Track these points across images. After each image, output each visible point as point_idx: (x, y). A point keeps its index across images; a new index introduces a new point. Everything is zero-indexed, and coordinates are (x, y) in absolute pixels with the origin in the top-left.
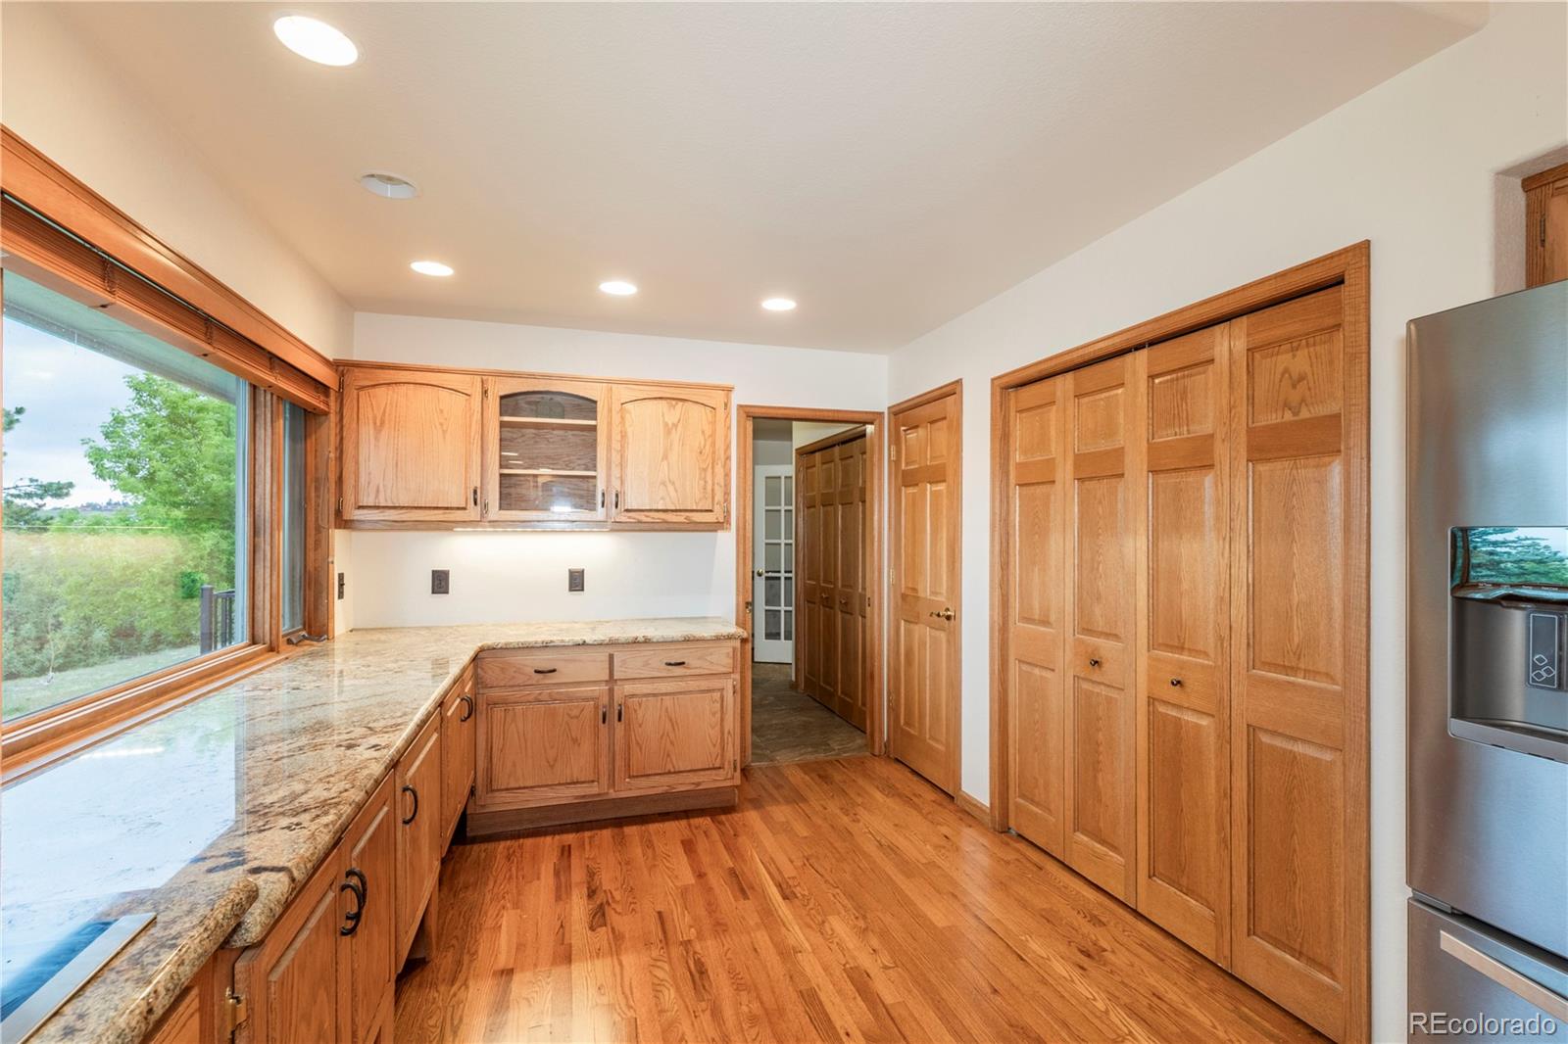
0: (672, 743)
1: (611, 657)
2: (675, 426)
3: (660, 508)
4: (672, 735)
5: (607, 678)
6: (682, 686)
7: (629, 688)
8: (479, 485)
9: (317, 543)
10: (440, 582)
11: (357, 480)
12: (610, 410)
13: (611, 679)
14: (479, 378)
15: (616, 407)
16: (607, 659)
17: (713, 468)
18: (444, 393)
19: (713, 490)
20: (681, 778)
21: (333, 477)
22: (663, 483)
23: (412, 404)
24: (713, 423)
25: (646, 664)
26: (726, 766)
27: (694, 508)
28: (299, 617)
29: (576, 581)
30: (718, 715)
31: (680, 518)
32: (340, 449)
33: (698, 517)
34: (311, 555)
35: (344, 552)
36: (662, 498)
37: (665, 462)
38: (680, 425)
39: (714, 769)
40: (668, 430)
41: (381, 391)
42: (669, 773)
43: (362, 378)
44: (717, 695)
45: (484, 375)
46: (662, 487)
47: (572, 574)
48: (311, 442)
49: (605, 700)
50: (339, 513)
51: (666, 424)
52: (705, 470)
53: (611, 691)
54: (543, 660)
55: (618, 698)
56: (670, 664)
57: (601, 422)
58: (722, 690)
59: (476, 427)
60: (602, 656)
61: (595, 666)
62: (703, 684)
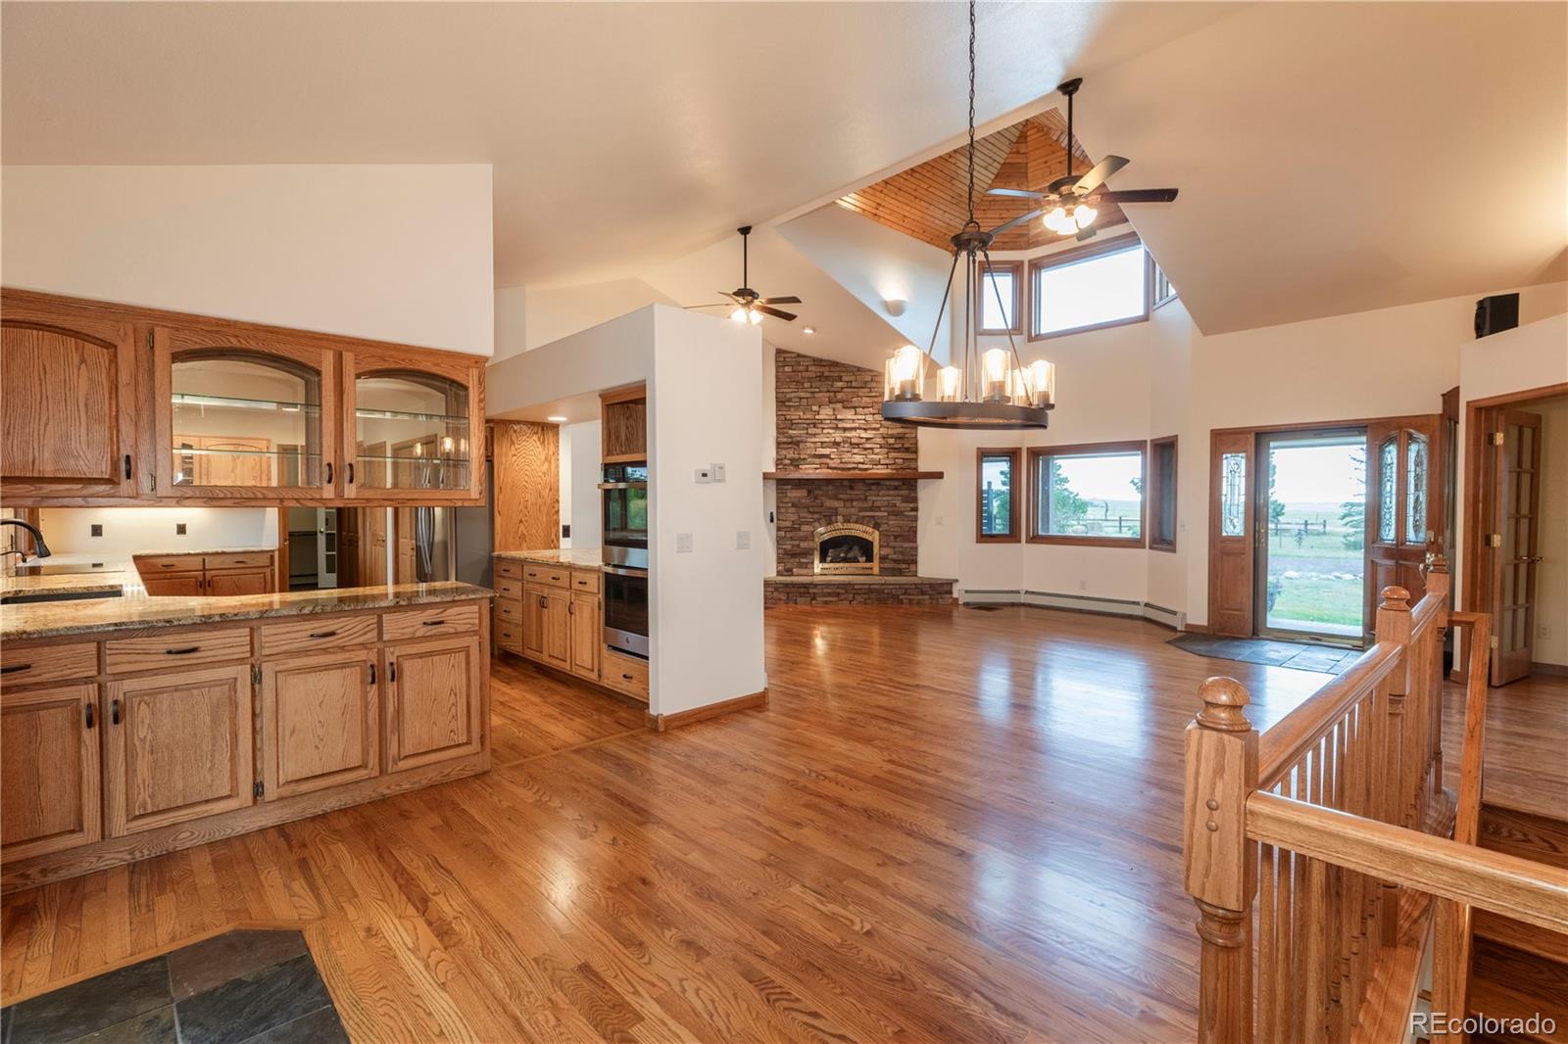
1: (204, 559)
5: (202, 568)
6: (243, 571)
7: (214, 573)
10: (98, 530)
13: (204, 569)
16: (202, 560)
25: (223, 563)
29: (182, 529)
44: (262, 575)
47: (178, 526)
49: (202, 578)
53: (204, 575)
54: (166, 561)
55: (208, 578)
56: (236, 562)
58: (265, 573)
60: (200, 559)
61: (197, 563)
62: (255, 571)
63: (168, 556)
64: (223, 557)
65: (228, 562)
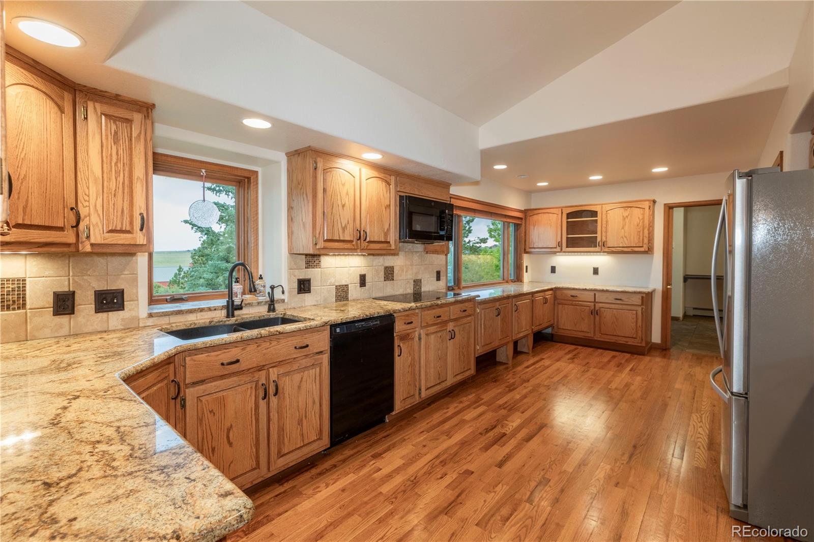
0: (616, 326)
1: (595, 294)
2: (627, 217)
3: (621, 246)
4: (616, 323)
5: (593, 301)
6: (620, 307)
7: (601, 305)
8: (560, 241)
9: (520, 258)
10: (553, 270)
11: (529, 240)
12: (602, 214)
13: (595, 301)
14: (560, 209)
15: (604, 213)
16: (594, 295)
17: (643, 230)
18: (550, 215)
19: (643, 239)
20: (620, 338)
21: (523, 240)
22: (622, 237)
23: (543, 218)
24: (643, 214)
25: (607, 298)
26: (638, 338)
27: (635, 246)
28: (515, 276)
29: (596, 271)
30: (635, 320)
31: (629, 250)
32: (525, 232)
33: (636, 249)
34: (518, 261)
35: (526, 260)
36: (622, 243)
37: (623, 230)
38: (629, 217)
39: (633, 338)
40: (624, 219)
41: (535, 216)
42: (615, 335)
43: (530, 213)
44: (635, 312)
45: (562, 209)
46: (622, 239)
47: (594, 268)
48: (518, 232)
49: (593, 308)
50: (525, 250)
51: (623, 216)
52: (640, 232)
53: (595, 305)
54: (573, 293)
55: (597, 308)
56: (616, 299)
57: (599, 218)
58: (637, 311)
59: (560, 223)
60: (592, 294)
61: (589, 297)
62: (629, 307)
63: (574, 289)
64: (608, 294)
65: (611, 298)
